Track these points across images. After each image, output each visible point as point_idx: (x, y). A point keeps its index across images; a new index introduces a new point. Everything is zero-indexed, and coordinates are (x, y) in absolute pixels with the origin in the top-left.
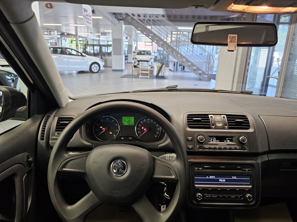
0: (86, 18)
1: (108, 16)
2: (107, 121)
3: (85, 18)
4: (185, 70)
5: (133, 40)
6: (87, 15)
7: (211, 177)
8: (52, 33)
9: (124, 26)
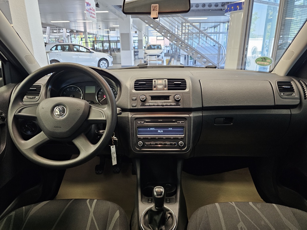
0: (90, 12)
1: (113, 8)
2: (72, 90)
3: (88, 12)
4: (196, 64)
5: (143, 35)
6: (91, 9)
7: (152, 129)
8: (61, 31)
9: (131, 20)
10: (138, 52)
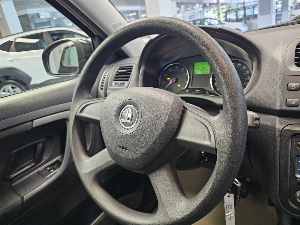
2: (175, 70)
10: (281, 15)
